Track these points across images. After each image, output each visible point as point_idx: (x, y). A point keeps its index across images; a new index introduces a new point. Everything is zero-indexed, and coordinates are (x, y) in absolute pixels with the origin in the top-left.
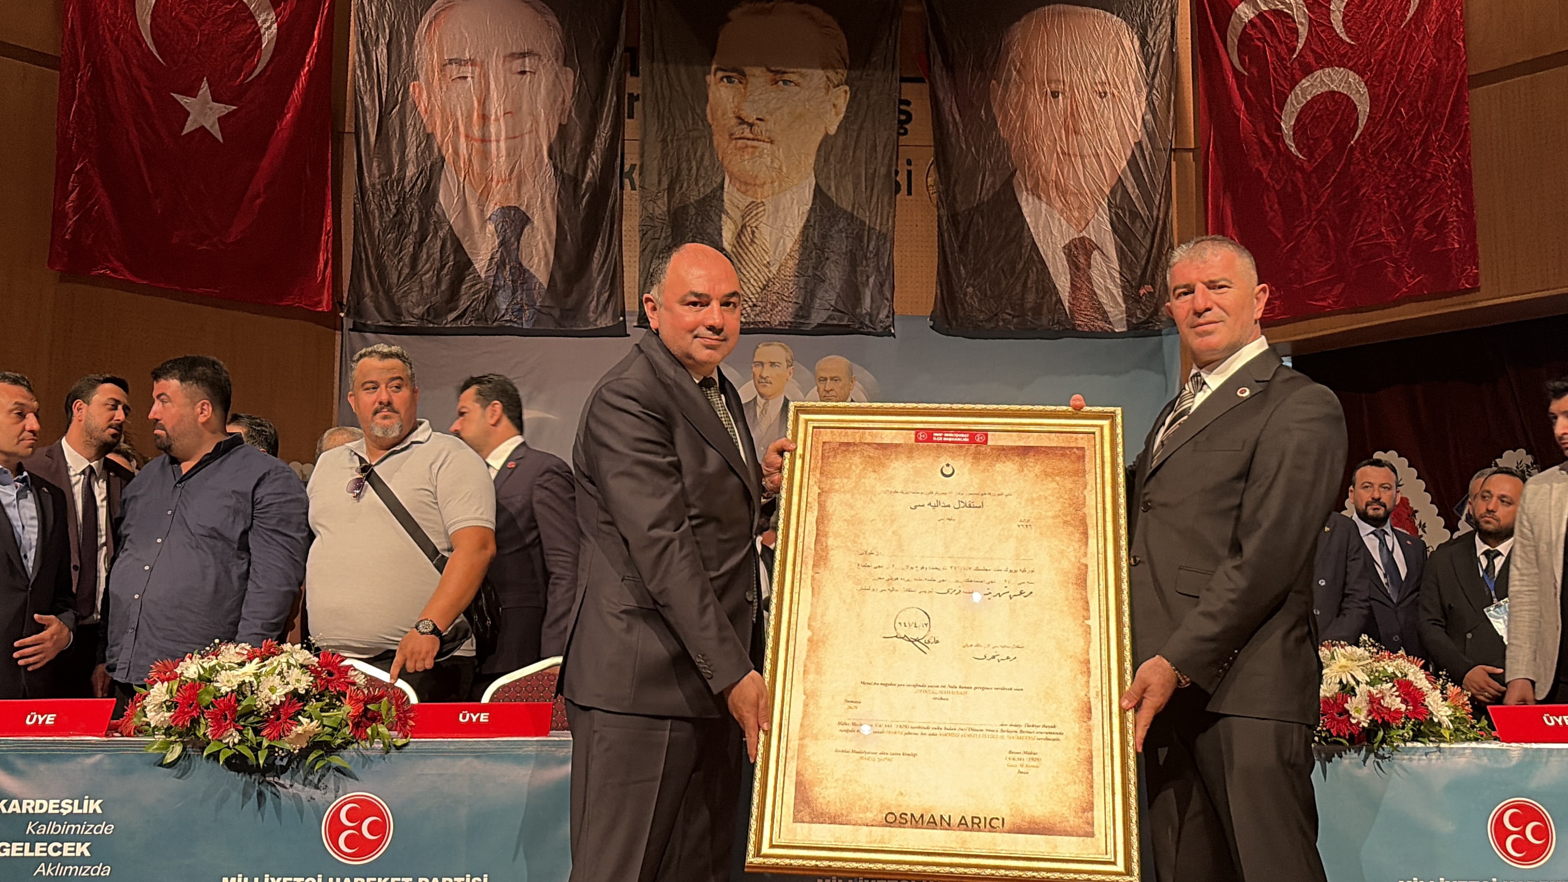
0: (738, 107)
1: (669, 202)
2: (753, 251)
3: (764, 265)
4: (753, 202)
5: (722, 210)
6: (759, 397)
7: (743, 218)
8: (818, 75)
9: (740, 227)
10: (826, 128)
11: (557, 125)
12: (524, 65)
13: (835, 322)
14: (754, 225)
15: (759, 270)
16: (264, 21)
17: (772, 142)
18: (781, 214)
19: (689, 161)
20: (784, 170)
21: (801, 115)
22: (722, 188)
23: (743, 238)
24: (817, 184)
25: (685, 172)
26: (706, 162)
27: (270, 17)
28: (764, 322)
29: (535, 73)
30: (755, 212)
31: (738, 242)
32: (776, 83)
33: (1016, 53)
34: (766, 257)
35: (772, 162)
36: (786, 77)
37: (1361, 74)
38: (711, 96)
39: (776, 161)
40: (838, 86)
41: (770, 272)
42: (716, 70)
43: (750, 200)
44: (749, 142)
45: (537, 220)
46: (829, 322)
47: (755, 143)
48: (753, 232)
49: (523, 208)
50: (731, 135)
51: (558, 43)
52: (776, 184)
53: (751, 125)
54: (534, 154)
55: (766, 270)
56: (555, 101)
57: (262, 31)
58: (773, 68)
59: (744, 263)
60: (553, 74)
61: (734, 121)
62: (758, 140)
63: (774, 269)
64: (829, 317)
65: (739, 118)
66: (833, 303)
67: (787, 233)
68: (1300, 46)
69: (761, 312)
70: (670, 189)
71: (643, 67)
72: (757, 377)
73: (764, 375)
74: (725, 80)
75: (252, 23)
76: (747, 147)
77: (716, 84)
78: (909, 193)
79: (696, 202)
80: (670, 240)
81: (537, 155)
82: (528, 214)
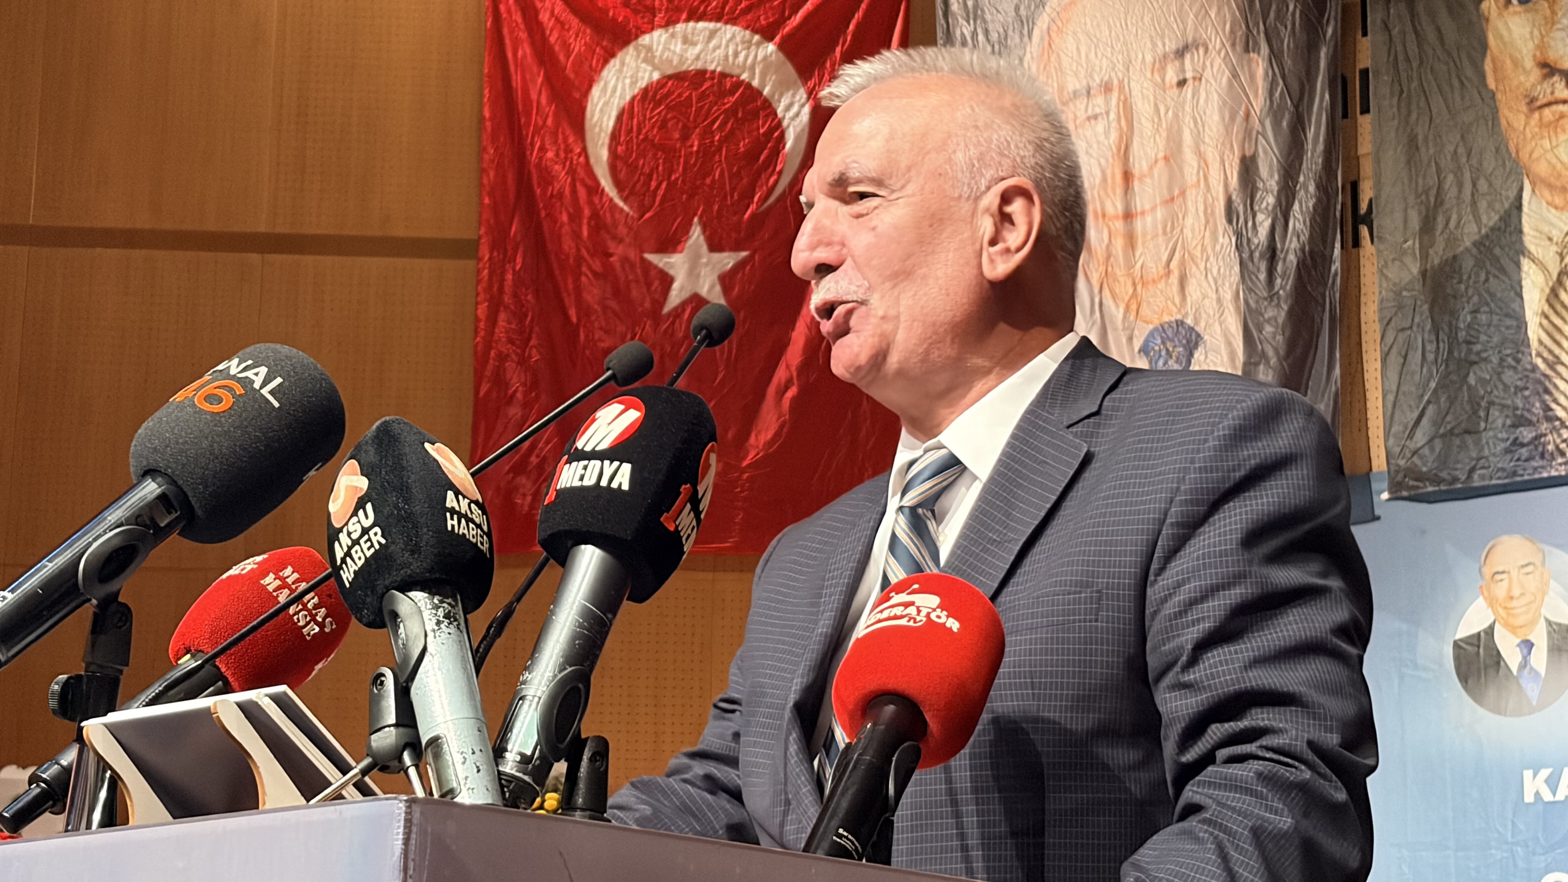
0: (1542, 47)
1: (1424, 255)
5: (1519, 249)
9: (1555, 276)
11: (1237, 160)
22: (1519, 207)
23: (1563, 297)
25: (1451, 193)
29: (1200, 79)
31: (1551, 306)
38: (1491, 37)
44: (1565, 108)
45: (1212, 336)
49: (1189, 321)
51: (1233, 15)
54: (1203, 221)
56: (1233, 118)
57: (785, 123)
60: (1228, 71)
61: (1536, 74)
65: (1545, 66)
70: (1426, 234)
75: (767, 116)
76: (1561, 117)
79: (1474, 244)
80: (1428, 326)
81: (1207, 222)
82: (1197, 328)
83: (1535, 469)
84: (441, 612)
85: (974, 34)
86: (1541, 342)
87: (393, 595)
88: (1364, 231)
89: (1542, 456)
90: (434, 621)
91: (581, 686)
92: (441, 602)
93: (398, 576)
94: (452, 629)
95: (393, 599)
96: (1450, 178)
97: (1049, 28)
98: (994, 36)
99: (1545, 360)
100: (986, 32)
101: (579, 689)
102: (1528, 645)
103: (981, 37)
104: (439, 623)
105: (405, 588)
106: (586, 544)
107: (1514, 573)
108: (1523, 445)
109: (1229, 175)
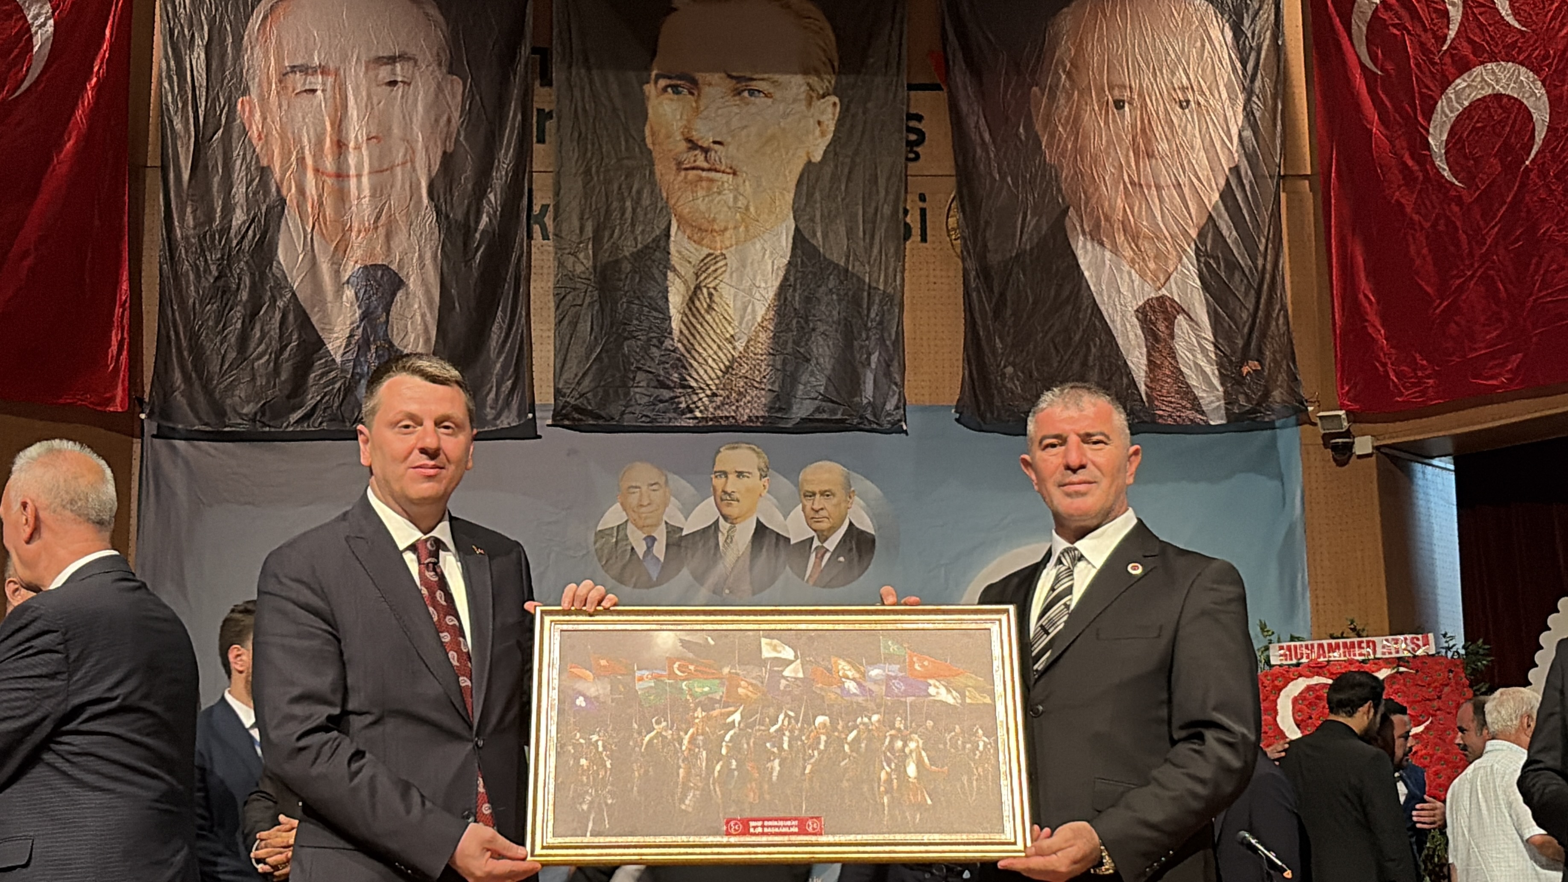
0: (688, 127)
1: (595, 255)
2: (711, 321)
3: (727, 339)
4: (709, 255)
5: (667, 265)
6: (721, 520)
7: (697, 276)
8: (796, 83)
9: (692, 287)
10: (808, 153)
11: (440, 153)
12: (394, 73)
13: (825, 416)
14: (711, 285)
15: (719, 346)
16: (36, 17)
17: (735, 174)
18: (748, 269)
19: (623, 200)
20: (752, 209)
21: (773, 137)
22: (668, 236)
23: (697, 303)
24: (797, 229)
25: (616, 214)
26: (646, 201)
27: (44, 11)
28: (727, 418)
29: (409, 84)
30: (712, 268)
31: (690, 309)
32: (739, 94)
33: (1065, 49)
34: (730, 329)
35: (736, 199)
36: (755, 85)
37: (1537, 71)
38: (650, 111)
39: (741, 198)
40: (823, 97)
41: (734, 348)
42: (658, 77)
43: (706, 251)
44: (704, 174)
45: (413, 283)
46: (818, 416)
47: (713, 175)
48: (711, 295)
49: (394, 267)
50: (679, 163)
52: (742, 229)
53: (706, 151)
54: (409, 194)
55: (729, 346)
56: (437, 121)
57: (33, 30)
58: (734, 74)
59: (698, 337)
60: (434, 85)
61: (684, 145)
62: (716, 171)
63: (740, 345)
64: (818, 410)
65: (689, 140)
66: (822, 390)
67: (758, 296)
68: (1452, 34)
69: (723, 404)
70: (597, 239)
71: (558, 73)
72: (719, 492)
73: (729, 490)
74: (669, 90)
75: (17, 20)
76: (701, 179)
77: (658, 96)
78: (924, 239)
79: (632, 255)
80: (596, 306)
82: (400, 274)
83: (670, 419)
86: (681, 332)
88: (536, 228)
89: (675, 410)
96: (615, 204)
99: (684, 345)
102: (651, 540)
107: (644, 488)
108: (661, 401)
109: (432, 162)
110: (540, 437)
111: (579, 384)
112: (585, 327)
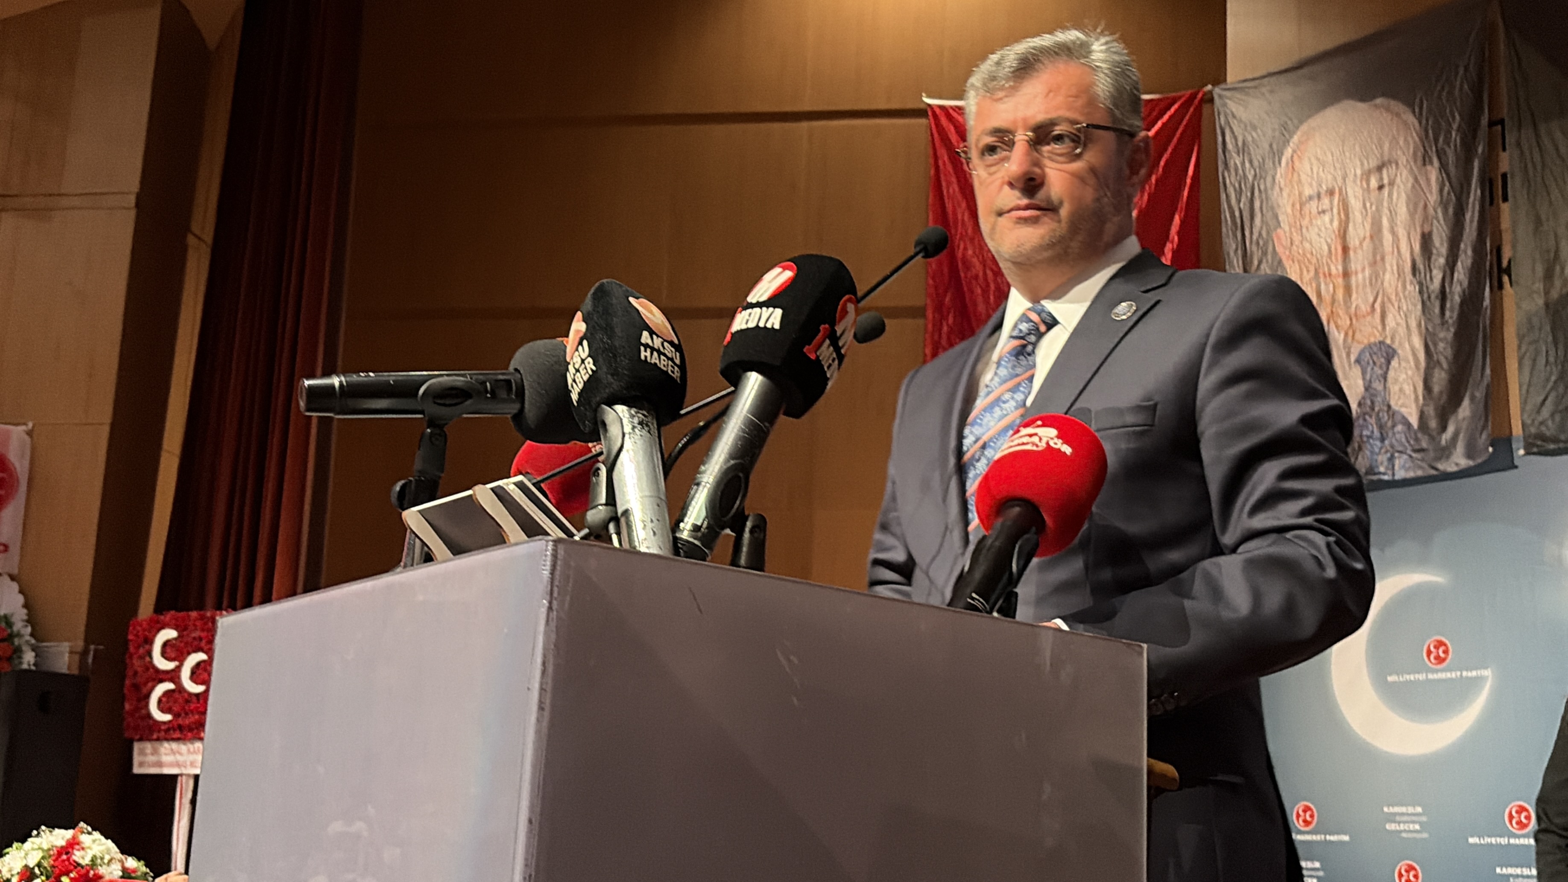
1: (1547, 293)
11: (1419, 237)
12: (1381, 179)
29: (1393, 184)
45: (1403, 351)
49: (1388, 341)
51: (1415, 142)
54: (1397, 276)
56: (1415, 209)
60: (1411, 180)
71: (1510, 139)
80: (1550, 338)
81: (1399, 275)
82: (1394, 346)
84: (636, 420)
85: (1243, 163)
87: (603, 409)
88: (1506, 279)
90: (630, 426)
91: (741, 475)
92: (636, 413)
93: (605, 393)
94: (644, 432)
95: (603, 411)
97: (1292, 157)
98: (1256, 163)
100: (1251, 162)
101: (739, 477)
103: (1247, 165)
104: (634, 428)
105: (611, 404)
106: (751, 371)
109: (1414, 246)
110: (1516, 467)
111: (1538, 412)
112: (1542, 361)
